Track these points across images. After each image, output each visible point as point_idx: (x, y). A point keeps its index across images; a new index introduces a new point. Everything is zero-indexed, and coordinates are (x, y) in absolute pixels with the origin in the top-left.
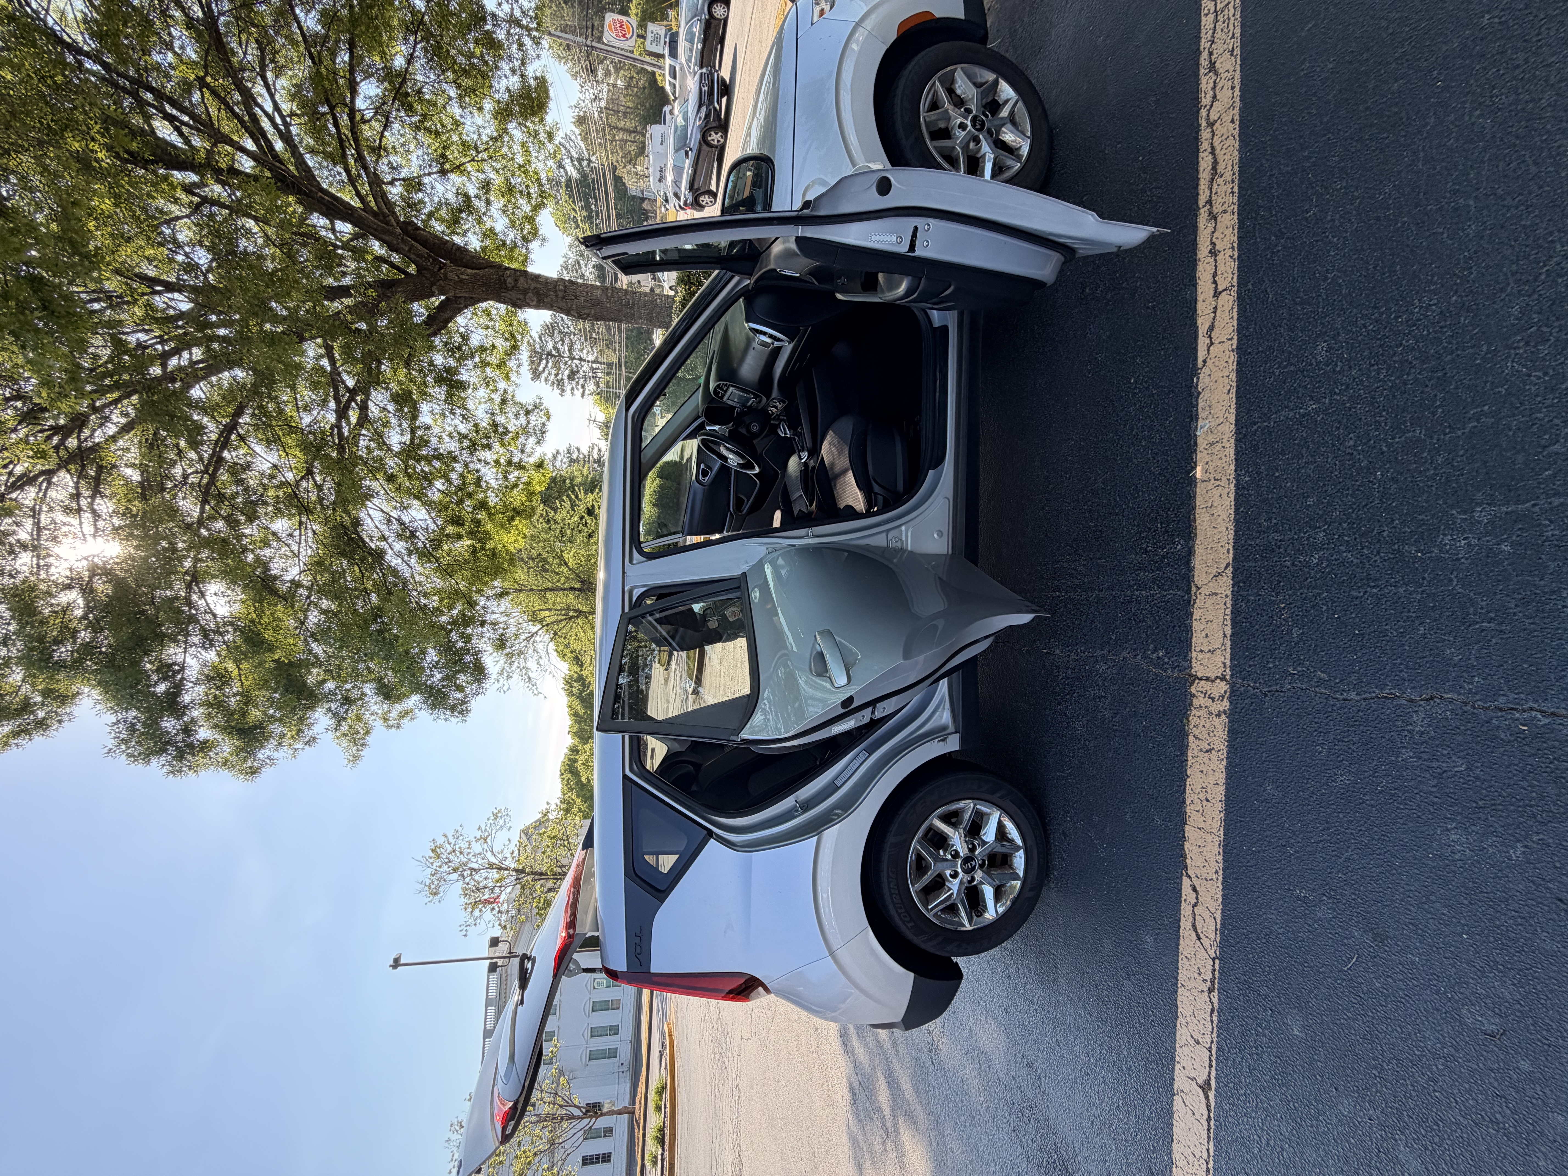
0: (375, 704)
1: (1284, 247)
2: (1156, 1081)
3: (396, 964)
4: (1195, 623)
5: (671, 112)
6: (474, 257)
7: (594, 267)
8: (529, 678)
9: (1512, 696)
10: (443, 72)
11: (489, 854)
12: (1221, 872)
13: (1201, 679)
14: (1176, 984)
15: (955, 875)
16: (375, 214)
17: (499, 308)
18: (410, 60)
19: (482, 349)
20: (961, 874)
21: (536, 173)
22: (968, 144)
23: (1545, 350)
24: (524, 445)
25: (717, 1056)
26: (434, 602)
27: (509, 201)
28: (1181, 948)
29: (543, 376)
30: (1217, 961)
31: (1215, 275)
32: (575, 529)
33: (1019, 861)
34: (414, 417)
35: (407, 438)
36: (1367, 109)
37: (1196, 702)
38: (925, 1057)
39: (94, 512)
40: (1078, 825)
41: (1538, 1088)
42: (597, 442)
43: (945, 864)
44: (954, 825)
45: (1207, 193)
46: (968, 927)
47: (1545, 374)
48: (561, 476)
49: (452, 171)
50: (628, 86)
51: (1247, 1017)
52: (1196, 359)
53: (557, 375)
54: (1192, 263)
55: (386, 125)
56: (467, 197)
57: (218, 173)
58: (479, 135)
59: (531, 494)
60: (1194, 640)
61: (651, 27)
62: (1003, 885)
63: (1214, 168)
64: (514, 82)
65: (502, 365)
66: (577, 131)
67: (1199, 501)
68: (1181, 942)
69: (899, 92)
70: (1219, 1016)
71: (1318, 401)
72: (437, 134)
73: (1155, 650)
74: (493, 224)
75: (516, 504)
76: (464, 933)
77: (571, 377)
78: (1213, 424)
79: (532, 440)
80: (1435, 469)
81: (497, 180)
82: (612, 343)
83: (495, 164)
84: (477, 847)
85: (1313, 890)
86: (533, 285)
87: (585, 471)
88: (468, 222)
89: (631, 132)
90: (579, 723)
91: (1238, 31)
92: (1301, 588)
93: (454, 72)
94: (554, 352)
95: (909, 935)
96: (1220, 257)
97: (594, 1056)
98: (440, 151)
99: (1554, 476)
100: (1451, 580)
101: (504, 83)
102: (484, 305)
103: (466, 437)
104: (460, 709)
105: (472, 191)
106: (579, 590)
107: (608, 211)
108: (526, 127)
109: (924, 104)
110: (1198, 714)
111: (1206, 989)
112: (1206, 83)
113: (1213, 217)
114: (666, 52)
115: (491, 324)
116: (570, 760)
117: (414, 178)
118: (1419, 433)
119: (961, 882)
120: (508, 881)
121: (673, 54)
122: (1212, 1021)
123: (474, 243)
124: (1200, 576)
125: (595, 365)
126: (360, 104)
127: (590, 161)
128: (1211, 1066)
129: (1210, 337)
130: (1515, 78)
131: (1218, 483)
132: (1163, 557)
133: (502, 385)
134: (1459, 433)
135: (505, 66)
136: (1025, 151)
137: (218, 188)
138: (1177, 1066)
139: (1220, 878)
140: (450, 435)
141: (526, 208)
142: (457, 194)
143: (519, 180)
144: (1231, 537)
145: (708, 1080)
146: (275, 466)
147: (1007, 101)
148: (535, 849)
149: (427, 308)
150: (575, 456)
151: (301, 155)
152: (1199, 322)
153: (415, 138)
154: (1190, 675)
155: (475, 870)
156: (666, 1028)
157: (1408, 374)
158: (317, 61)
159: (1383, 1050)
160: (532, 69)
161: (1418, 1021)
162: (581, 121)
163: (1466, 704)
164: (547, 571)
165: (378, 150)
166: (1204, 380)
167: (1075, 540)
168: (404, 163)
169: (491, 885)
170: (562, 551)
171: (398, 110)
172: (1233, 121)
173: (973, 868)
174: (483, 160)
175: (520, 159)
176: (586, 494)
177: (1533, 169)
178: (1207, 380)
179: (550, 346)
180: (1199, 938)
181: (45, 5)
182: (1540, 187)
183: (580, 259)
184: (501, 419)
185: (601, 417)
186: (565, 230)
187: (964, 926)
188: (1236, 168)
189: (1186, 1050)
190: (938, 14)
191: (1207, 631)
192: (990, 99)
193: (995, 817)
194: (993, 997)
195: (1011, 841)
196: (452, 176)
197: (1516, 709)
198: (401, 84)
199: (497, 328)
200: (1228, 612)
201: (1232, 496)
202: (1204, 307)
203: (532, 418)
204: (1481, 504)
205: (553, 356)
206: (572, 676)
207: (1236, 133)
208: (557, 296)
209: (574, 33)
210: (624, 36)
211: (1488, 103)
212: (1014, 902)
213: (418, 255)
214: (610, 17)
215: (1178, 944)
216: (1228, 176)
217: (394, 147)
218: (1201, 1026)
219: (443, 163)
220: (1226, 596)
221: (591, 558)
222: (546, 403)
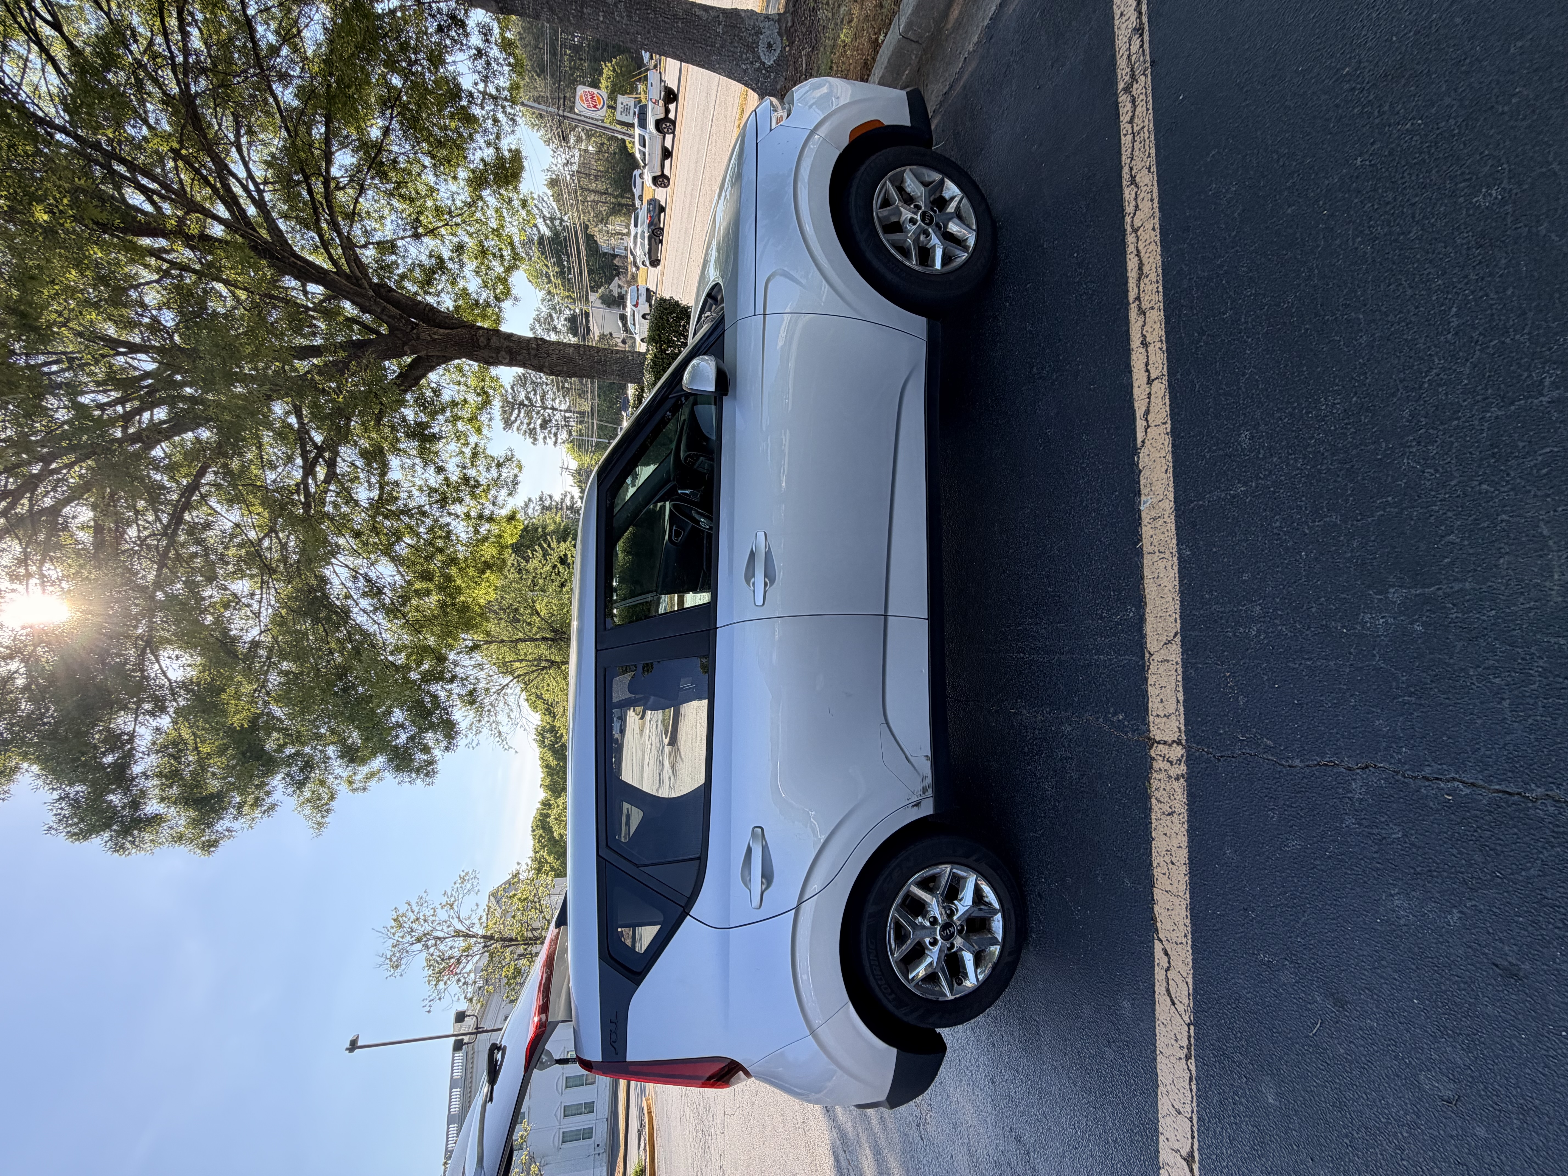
0: (338, 767)
1: (1206, 343)
2: (1141, 1154)
3: (353, 1046)
4: (1150, 688)
5: (641, 176)
6: (447, 317)
7: (566, 319)
8: (500, 733)
9: (1436, 767)
10: (418, 143)
11: (456, 920)
12: (1189, 936)
13: (1159, 743)
14: (1155, 1051)
15: (934, 943)
16: (347, 277)
17: (471, 366)
18: (386, 131)
19: (454, 404)
20: (940, 941)
21: (510, 237)
22: (918, 237)
23: (1433, 449)
24: (496, 497)
25: (700, 1135)
26: (401, 659)
27: (482, 263)
28: (1157, 1013)
29: (515, 425)
30: (1192, 1027)
31: (1147, 364)
32: (548, 578)
33: (997, 924)
34: (383, 474)
35: (375, 494)
36: (1267, 228)
37: (1155, 764)
38: (914, 1134)
39: (42, 576)
40: (1053, 887)
41: (1495, 1155)
42: (569, 489)
43: (924, 932)
44: (930, 890)
45: (1136, 290)
46: (950, 997)
47: (1437, 471)
48: (533, 524)
49: (426, 235)
50: (599, 152)
51: (1224, 1085)
52: (1135, 439)
53: (528, 424)
54: (1127, 352)
55: (362, 190)
56: (440, 259)
57: (189, 241)
58: (453, 200)
59: (503, 547)
60: (1150, 705)
61: (621, 98)
62: (983, 951)
63: (1140, 269)
64: (489, 153)
65: (472, 419)
66: (550, 193)
67: (1147, 572)
68: (1157, 1007)
69: (853, 190)
70: (1198, 1084)
71: (1245, 484)
72: (412, 200)
73: (1115, 714)
74: (467, 285)
75: (487, 557)
76: (427, 1009)
77: (544, 426)
78: (1154, 500)
79: (504, 492)
80: (1352, 551)
81: (471, 243)
82: (584, 392)
83: (468, 228)
84: (442, 915)
85: (1275, 955)
86: (506, 343)
87: (558, 519)
88: (441, 282)
89: (602, 194)
90: (552, 775)
91: (1153, 151)
92: (1243, 658)
93: (430, 144)
94: (526, 402)
95: (890, 1007)
96: (1150, 348)
97: (567, 1138)
98: (414, 216)
99: (1452, 563)
100: (1374, 656)
101: (479, 154)
102: (456, 362)
103: (436, 491)
104: (427, 769)
105: (446, 254)
106: (551, 640)
107: (580, 267)
108: (500, 194)
109: (877, 202)
110: (1158, 777)
111: (1183, 1056)
112: (1128, 193)
113: (1142, 312)
114: (636, 121)
115: (463, 380)
116: (541, 814)
117: (387, 241)
118: (1336, 518)
119: (941, 951)
120: (475, 949)
121: (643, 124)
122: (1191, 1090)
123: (447, 303)
124: (1153, 643)
125: (567, 415)
126: (335, 172)
127: (562, 220)
128: (1193, 1137)
129: (1146, 420)
130: (1386, 212)
131: (1162, 555)
132: (1118, 624)
133: (473, 439)
134: (1370, 520)
135: (480, 139)
136: (971, 242)
137: (189, 253)
138: (1161, 1138)
139: (1189, 942)
140: (421, 489)
141: (498, 269)
142: (431, 256)
143: (493, 243)
144: (1177, 607)
145: (690, 1161)
146: (237, 525)
147: (952, 198)
148: (505, 913)
149: (399, 365)
150: (547, 503)
151: (274, 220)
152: (1136, 405)
153: (388, 203)
154: (1149, 739)
155: (439, 938)
156: (645, 1105)
157: (1322, 464)
158: (293, 134)
159: (1352, 1118)
160: (507, 144)
161: (1382, 1088)
162: (553, 183)
163: (1397, 773)
164: (518, 621)
165: (352, 216)
166: (1143, 460)
167: (1035, 604)
168: (377, 226)
169: (457, 954)
170: (534, 602)
171: (373, 178)
172: (1154, 229)
173: (952, 935)
174: (457, 225)
175: (494, 224)
176: (559, 542)
177: (1409, 292)
178: (1146, 459)
179: (522, 396)
180: (1174, 1004)
181: (18, 80)
182: (1417, 308)
183: (553, 312)
184: (471, 472)
185: (574, 465)
186: (537, 285)
187: (946, 995)
188: (1160, 271)
189: (1169, 1120)
190: (886, 122)
191: (1161, 696)
192: (938, 195)
193: (972, 881)
194: (979, 1067)
195: (989, 904)
196: (426, 240)
197: (1441, 779)
198: (377, 155)
199: (469, 383)
200: (1180, 678)
201: (1176, 568)
202: (1139, 392)
203: (504, 470)
204: (1393, 586)
205: (525, 405)
206: (544, 727)
207: (1158, 239)
208: (529, 354)
209: (546, 102)
210: (595, 106)
211: (1367, 232)
212: (994, 968)
213: (389, 317)
214: (581, 90)
215: (1154, 1010)
216: (1153, 276)
217: (368, 213)
218: (1181, 1095)
219: (417, 228)
220: (1177, 663)
221: (564, 608)
222: (518, 455)
